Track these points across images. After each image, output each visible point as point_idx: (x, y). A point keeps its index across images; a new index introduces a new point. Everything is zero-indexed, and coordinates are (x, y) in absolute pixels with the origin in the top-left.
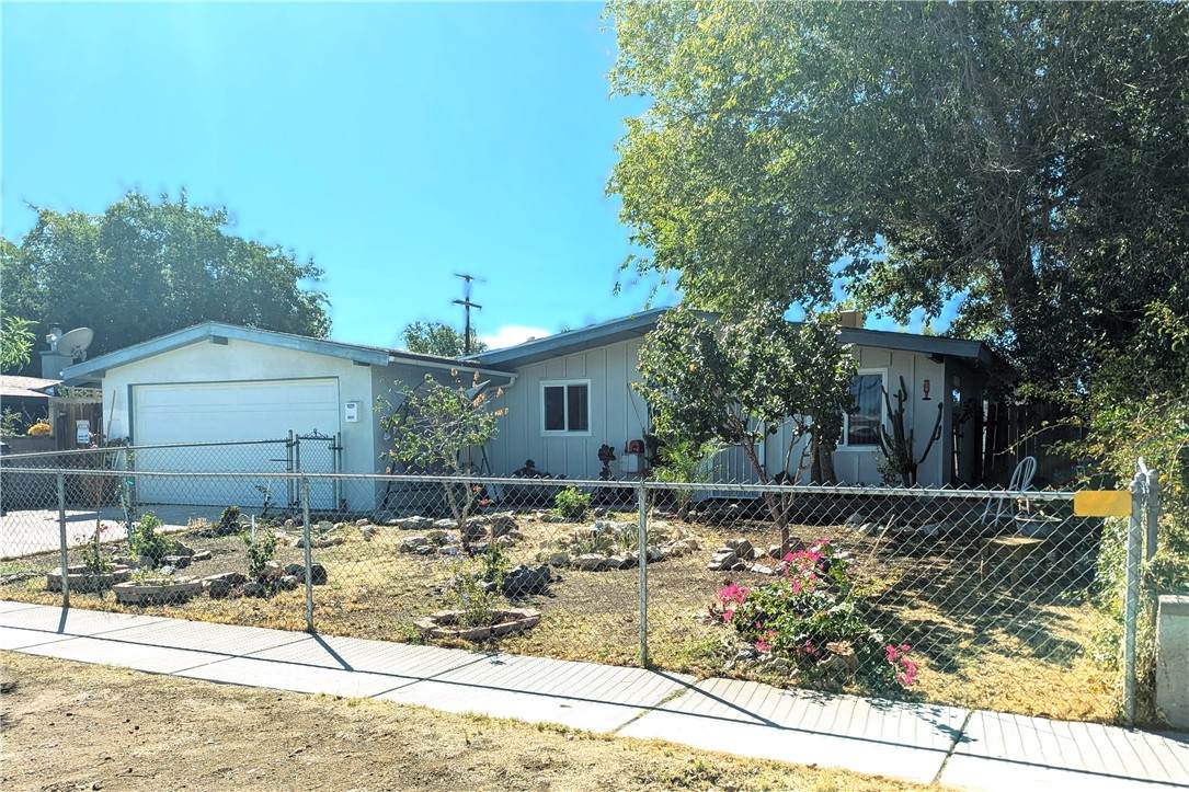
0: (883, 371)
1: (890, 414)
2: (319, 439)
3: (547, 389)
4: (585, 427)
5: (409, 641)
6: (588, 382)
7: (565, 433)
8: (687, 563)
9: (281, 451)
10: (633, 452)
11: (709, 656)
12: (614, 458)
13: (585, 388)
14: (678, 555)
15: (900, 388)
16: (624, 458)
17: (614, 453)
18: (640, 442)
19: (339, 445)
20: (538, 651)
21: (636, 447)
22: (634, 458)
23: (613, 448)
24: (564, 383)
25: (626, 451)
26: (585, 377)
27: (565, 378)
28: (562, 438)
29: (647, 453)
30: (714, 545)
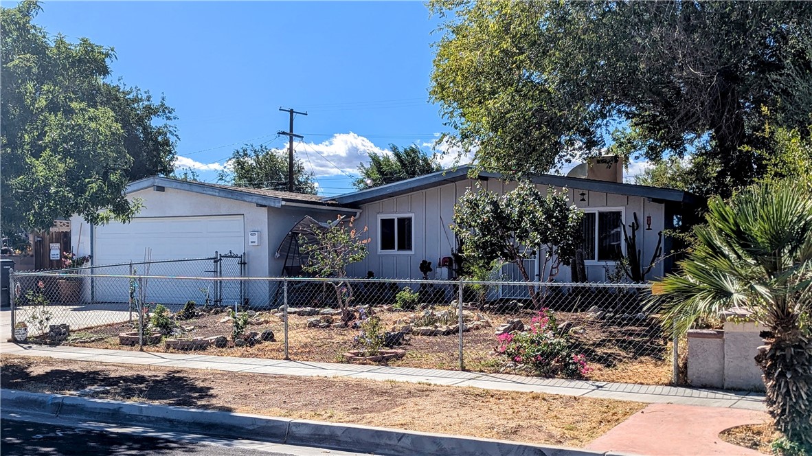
0: (622, 209)
1: (626, 240)
2: (232, 257)
3: (382, 220)
4: (410, 248)
5: (342, 362)
6: (412, 215)
7: (395, 252)
8: (482, 332)
9: (211, 265)
10: (444, 265)
11: (493, 366)
12: (431, 270)
13: (410, 220)
14: (477, 328)
15: (634, 221)
16: (438, 270)
17: (431, 266)
18: (450, 258)
19: (245, 261)
20: (408, 365)
21: (446, 262)
22: (445, 270)
23: (430, 263)
24: (395, 217)
25: (439, 265)
26: (410, 212)
27: (396, 212)
28: (393, 256)
29: (454, 266)
30: (499, 324)
